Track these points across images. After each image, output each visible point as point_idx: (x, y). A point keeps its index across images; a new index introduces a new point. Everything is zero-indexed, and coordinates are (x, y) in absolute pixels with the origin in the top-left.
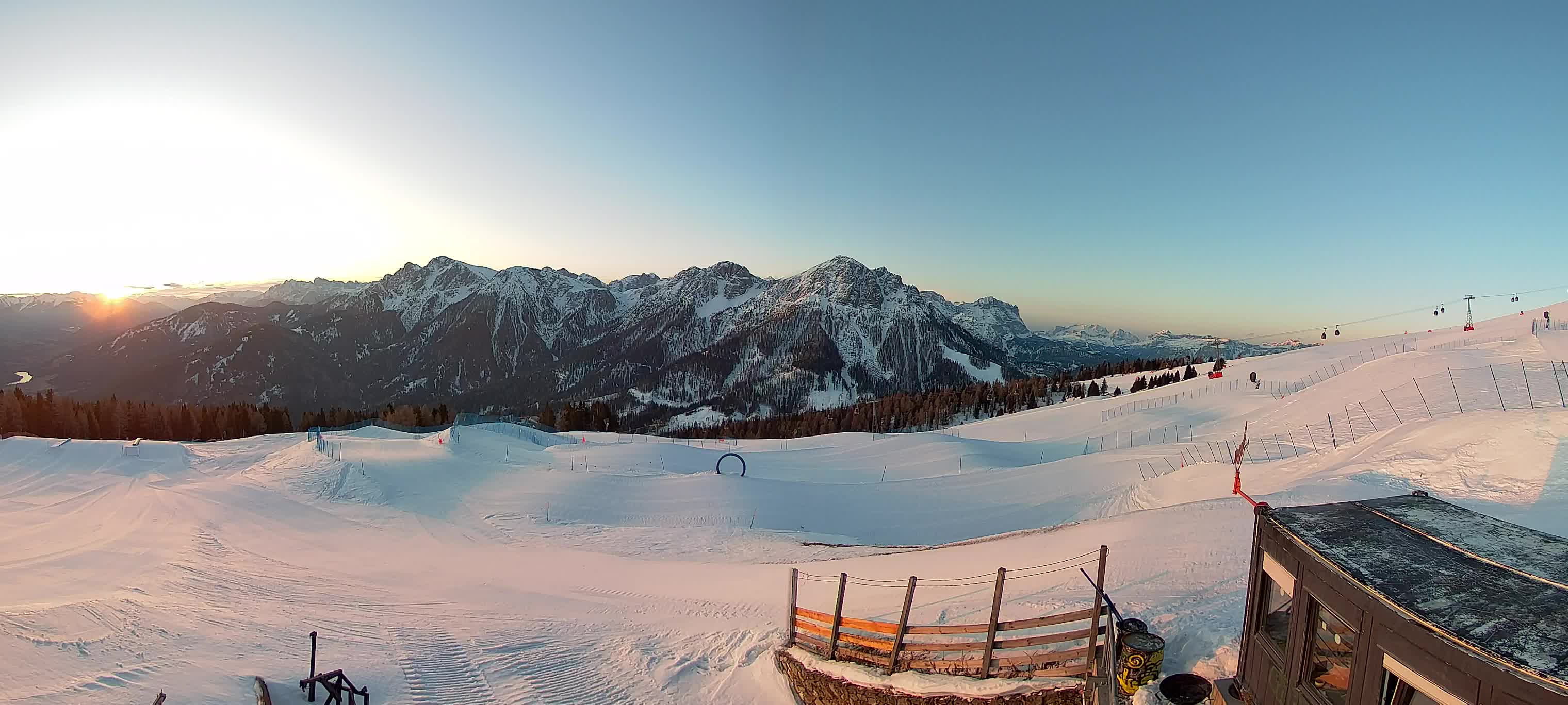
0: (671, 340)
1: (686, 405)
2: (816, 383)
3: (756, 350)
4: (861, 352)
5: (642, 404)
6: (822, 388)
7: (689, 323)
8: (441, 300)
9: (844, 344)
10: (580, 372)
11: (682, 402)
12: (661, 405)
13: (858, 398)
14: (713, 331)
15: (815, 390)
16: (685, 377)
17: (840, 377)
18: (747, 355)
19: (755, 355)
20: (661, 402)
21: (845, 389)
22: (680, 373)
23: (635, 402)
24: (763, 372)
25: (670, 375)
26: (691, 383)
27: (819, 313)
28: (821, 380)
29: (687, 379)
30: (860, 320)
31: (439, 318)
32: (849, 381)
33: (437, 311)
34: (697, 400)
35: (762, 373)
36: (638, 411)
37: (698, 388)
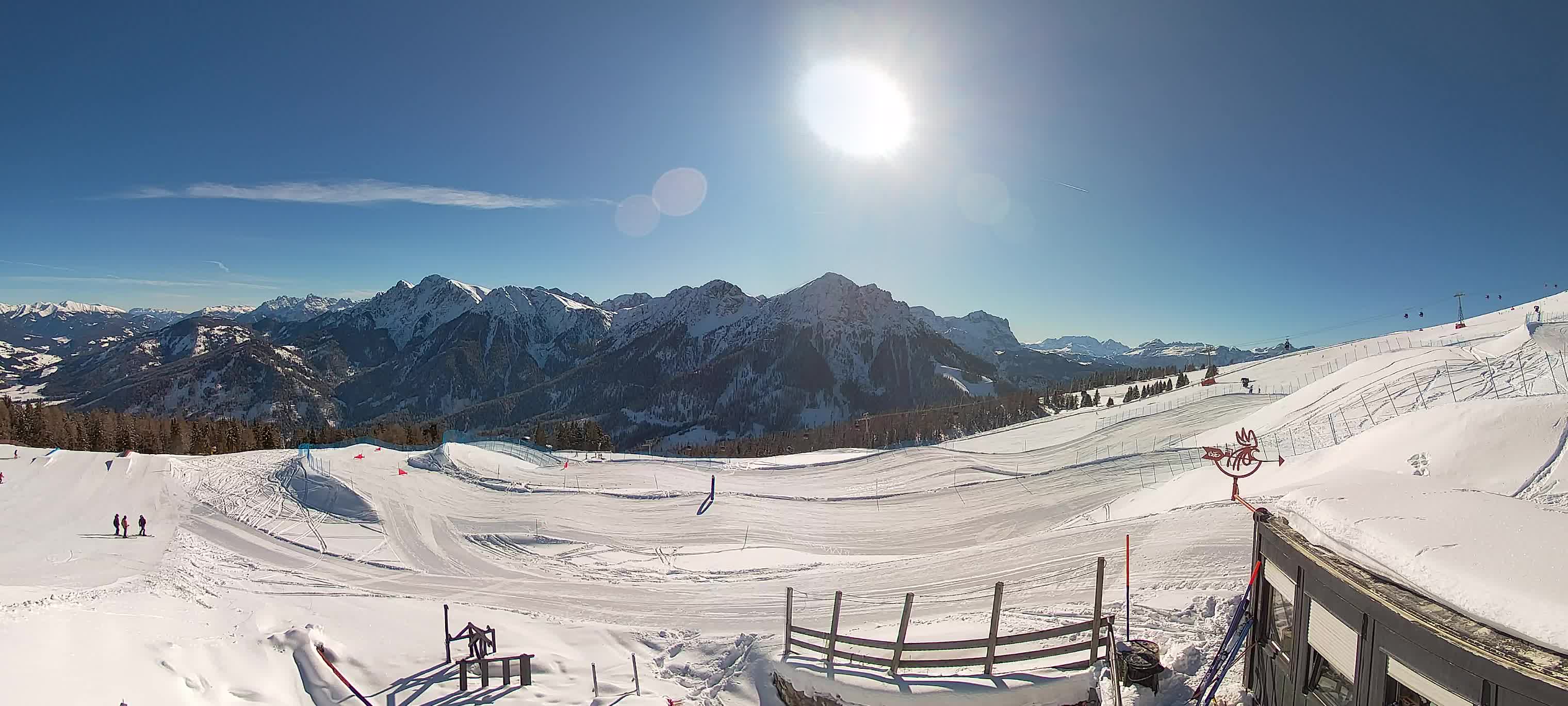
0: (664, 360)
1: (678, 424)
2: (808, 401)
3: (749, 369)
4: (852, 369)
5: (635, 423)
6: (813, 405)
7: (682, 343)
8: (434, 319)
9: (835, 360)
10: (572, 392)
11: (675, 421)
12: (654, 424)
13: (850, 415)
14: (705, 352)
15: (807, 408)
16: (677, 397)
17: (831, 395)
18: (740, 373)
19: (748, 373)
20: (654, 421)
21: (837, 407)
22: (673, 392)
23: (628, 422)
24: (755, 389)
25: (663, 395)
26: (683, 402)
27: (810, 330)
28: (813, 397)
29: (680, 398)
30: (850, 337)
31: (431, 337)
32: (840, 397)
33: (430, 329)
34: (690, 420)
35: (755, 392)
36: (630, 430)
37: (690, 407)
